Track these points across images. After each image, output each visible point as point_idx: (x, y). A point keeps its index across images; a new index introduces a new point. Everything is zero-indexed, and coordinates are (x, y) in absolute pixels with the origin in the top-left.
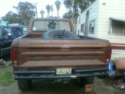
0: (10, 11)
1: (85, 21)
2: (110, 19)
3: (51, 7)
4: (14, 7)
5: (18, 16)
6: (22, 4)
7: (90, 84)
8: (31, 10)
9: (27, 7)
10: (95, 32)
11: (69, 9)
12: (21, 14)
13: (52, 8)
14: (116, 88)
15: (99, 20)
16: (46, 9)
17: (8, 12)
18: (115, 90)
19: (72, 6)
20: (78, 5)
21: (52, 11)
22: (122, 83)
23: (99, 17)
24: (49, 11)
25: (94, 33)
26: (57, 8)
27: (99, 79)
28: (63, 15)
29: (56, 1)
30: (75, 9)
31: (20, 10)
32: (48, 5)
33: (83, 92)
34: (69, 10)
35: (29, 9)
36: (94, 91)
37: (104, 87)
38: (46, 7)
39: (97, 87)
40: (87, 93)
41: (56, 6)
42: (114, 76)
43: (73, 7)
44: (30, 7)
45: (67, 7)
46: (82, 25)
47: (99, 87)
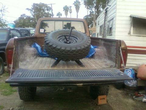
0: (23, 14)
1: (104, 22)
2: (131, 17)
3: (69, 9)
4: (27, 9)
5: (32, 19)
6: (36, 6)
7: (104, 95)
8: (46, 12)
9: (42, 8)
10: (113, 34)
11: (90, 10)
12: (36, 17)
13: (71, 10)
14: (136, 101)
15: (117, 18)
16: (64, 11)
17: (21, 15)
18: (135, 104)
19: (93, 6)
20: (100, 5)
21: (71, 13)
22: (144, 95)
23: (117, 15)
24: (67, 13)
25: (111, 35)
26: (76, 9)
27: (117, 90)
28: (84, 17)
29: (75, 1)
30: (98, 9)
31: (34, 12)
32: (66, 6)
33: (95, 104)
34: (90, 12)
35: (44, 10)
36: (109, 103)
37: (122, 99)
38: (64, 8)
39: (113, 99)
40: (100, 105)
41: (75, 7)
42: (135, 86)
43: (95, 7)
44: (46, 9)
45: (88, 8)
46: (100, 27)
47: (115, 99)
